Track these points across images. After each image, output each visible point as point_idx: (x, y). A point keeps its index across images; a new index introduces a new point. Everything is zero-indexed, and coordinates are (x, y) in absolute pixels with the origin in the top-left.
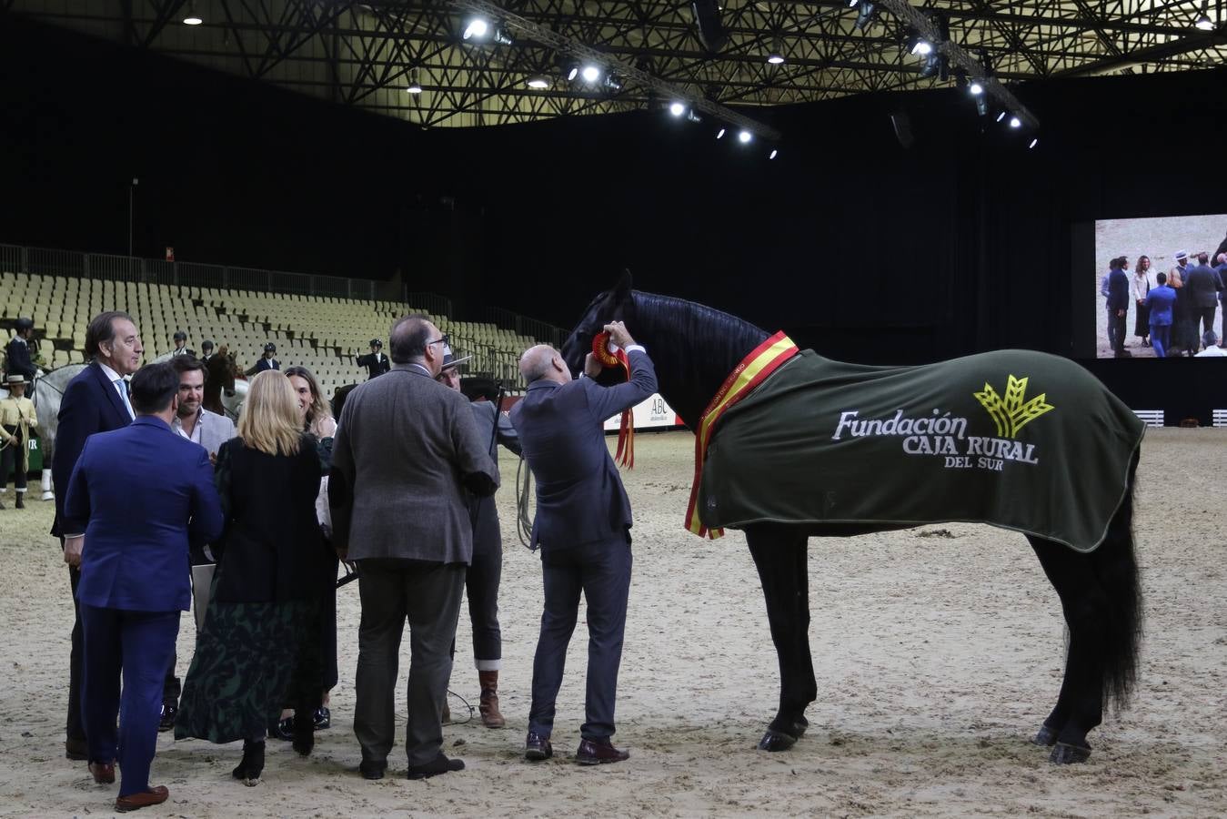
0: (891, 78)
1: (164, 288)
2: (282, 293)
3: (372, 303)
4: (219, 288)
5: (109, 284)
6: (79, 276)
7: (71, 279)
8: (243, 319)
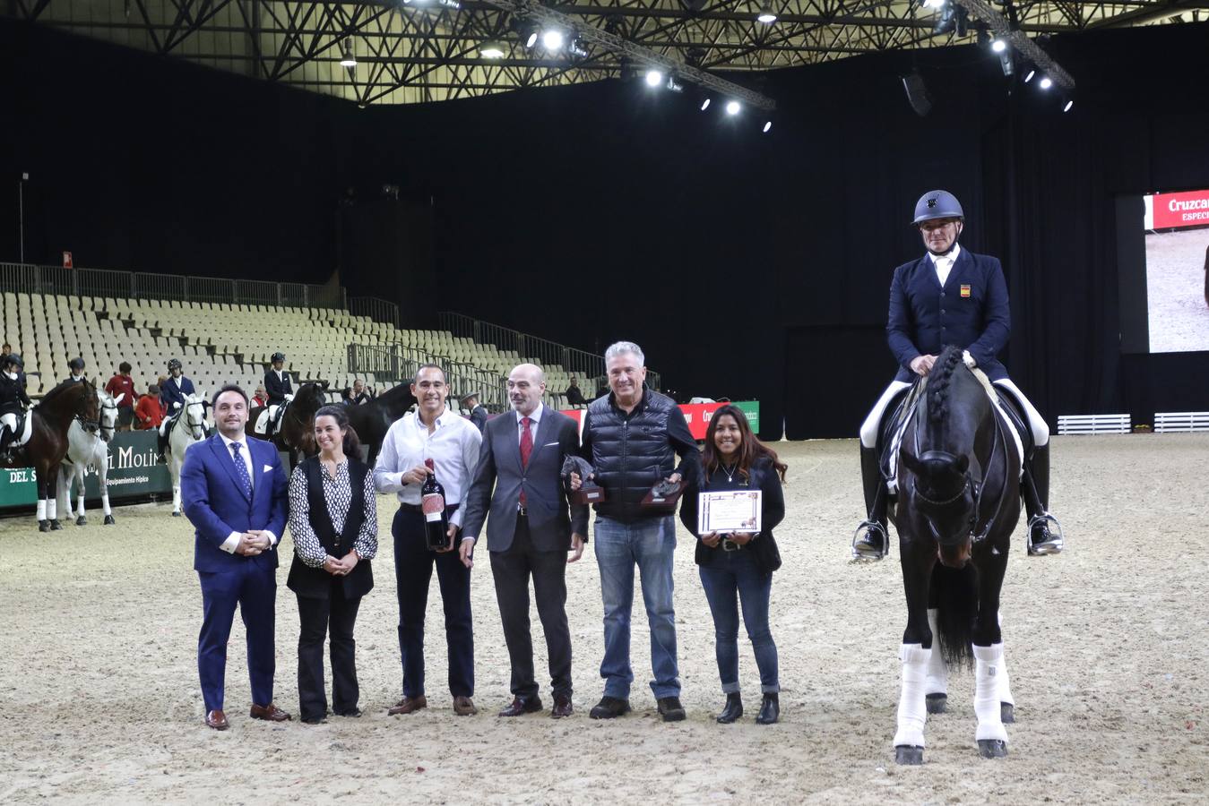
0: (902, 35)
1: (62, 299)
2: (200, 301)
3: (306, 310)
4: (127, 297)
8: (156, 332)
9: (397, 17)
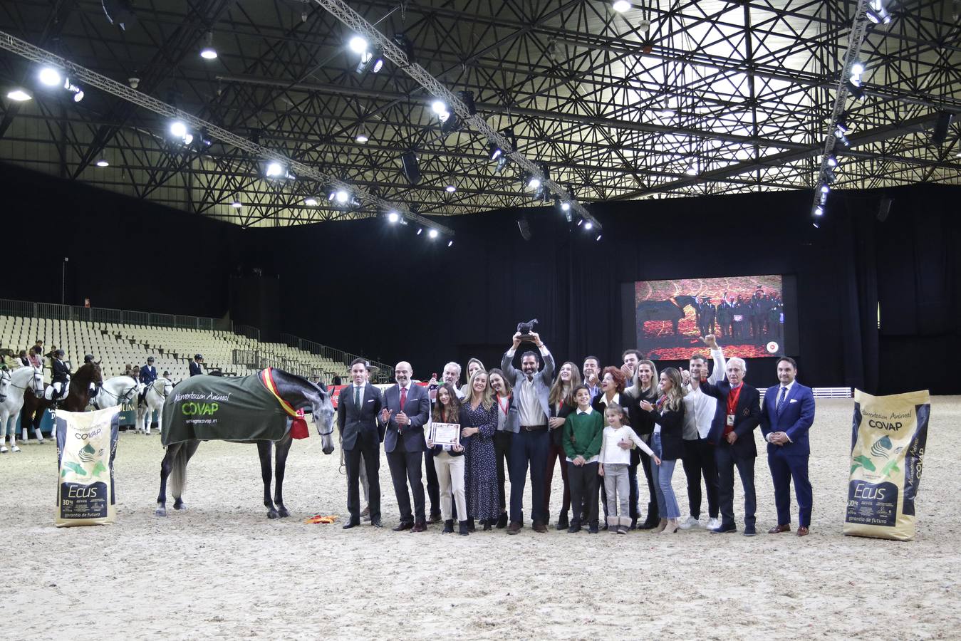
0: (518, 200)
1: (83, 323)
2: (156, 326)
3: (212, 331)
4: (118, 323)
5: (49, 321)
6: (30, 317)
7: (25, 318)
8: (132, 342)
9: (263, 183)
